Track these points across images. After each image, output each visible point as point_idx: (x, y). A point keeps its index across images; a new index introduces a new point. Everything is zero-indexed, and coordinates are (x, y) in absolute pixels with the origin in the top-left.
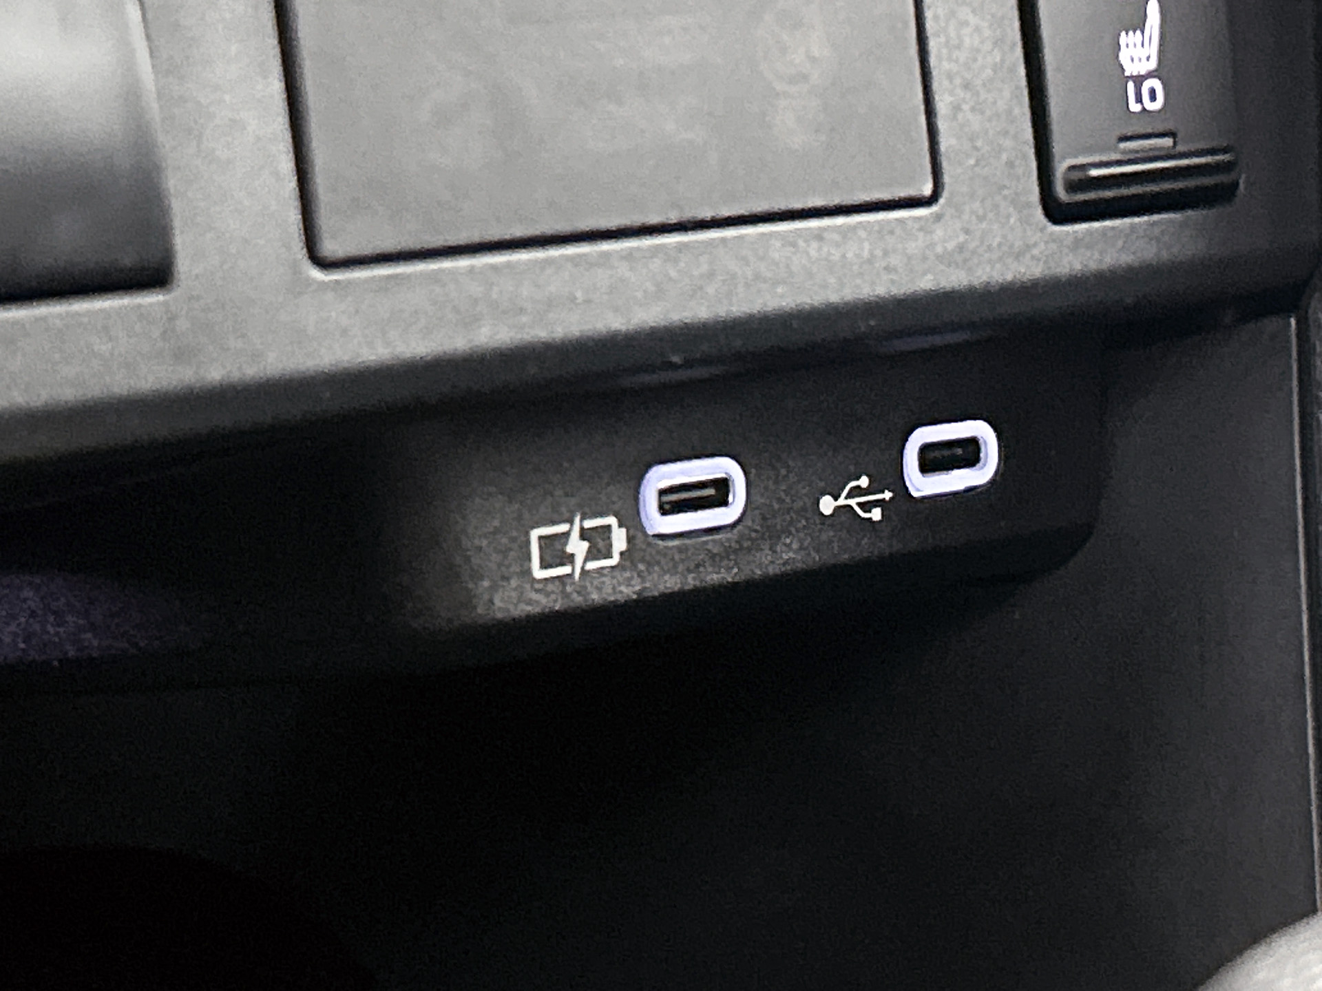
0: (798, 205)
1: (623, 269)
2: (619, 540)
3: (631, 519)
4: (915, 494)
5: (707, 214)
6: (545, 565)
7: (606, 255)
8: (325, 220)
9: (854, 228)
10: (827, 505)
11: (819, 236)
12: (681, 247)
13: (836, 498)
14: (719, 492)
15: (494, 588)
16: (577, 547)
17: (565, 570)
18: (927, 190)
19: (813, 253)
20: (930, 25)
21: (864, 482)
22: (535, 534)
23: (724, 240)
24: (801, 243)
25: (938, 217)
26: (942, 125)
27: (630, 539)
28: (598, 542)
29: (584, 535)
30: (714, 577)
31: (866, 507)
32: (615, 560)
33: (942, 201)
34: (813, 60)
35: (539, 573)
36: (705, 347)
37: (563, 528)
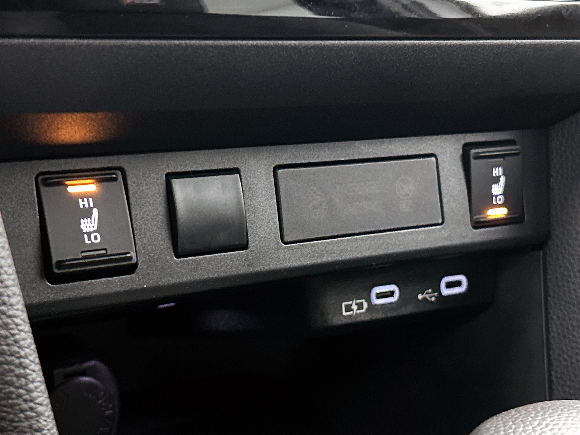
0: (405, 226)
1: (360, 242)
2: (365, 305)
3: (369, 301)
4: (443, 294)
5: (382, 229)
6: (346, 311)
7: (356, 238)
8: (285, 232)
9: (421, 232)
10: (420, 297)
11: (411, 233)
12: (375, 237)
13: (423, 294)
14: (391, 294)
15: (333, 317)
16: (354, 307)
17: (351, 313)
18: (440, 221)
19: (409, 237)
20: (441, 181)
21: (430, 291)
22: (344, 304)
23: (386, 235)
24: (407, 235)
25: (443, 228)
26: (445, 206)
27: (368, 305)
28: (360, 306)
29: (356, 304)
30: (389, 315)
31: (431, 297)
32: (364, 310)
33: (444, 224)
34: (410, 191)
35: (345, 314)
36: (381, 260)
37: (351, 302)
